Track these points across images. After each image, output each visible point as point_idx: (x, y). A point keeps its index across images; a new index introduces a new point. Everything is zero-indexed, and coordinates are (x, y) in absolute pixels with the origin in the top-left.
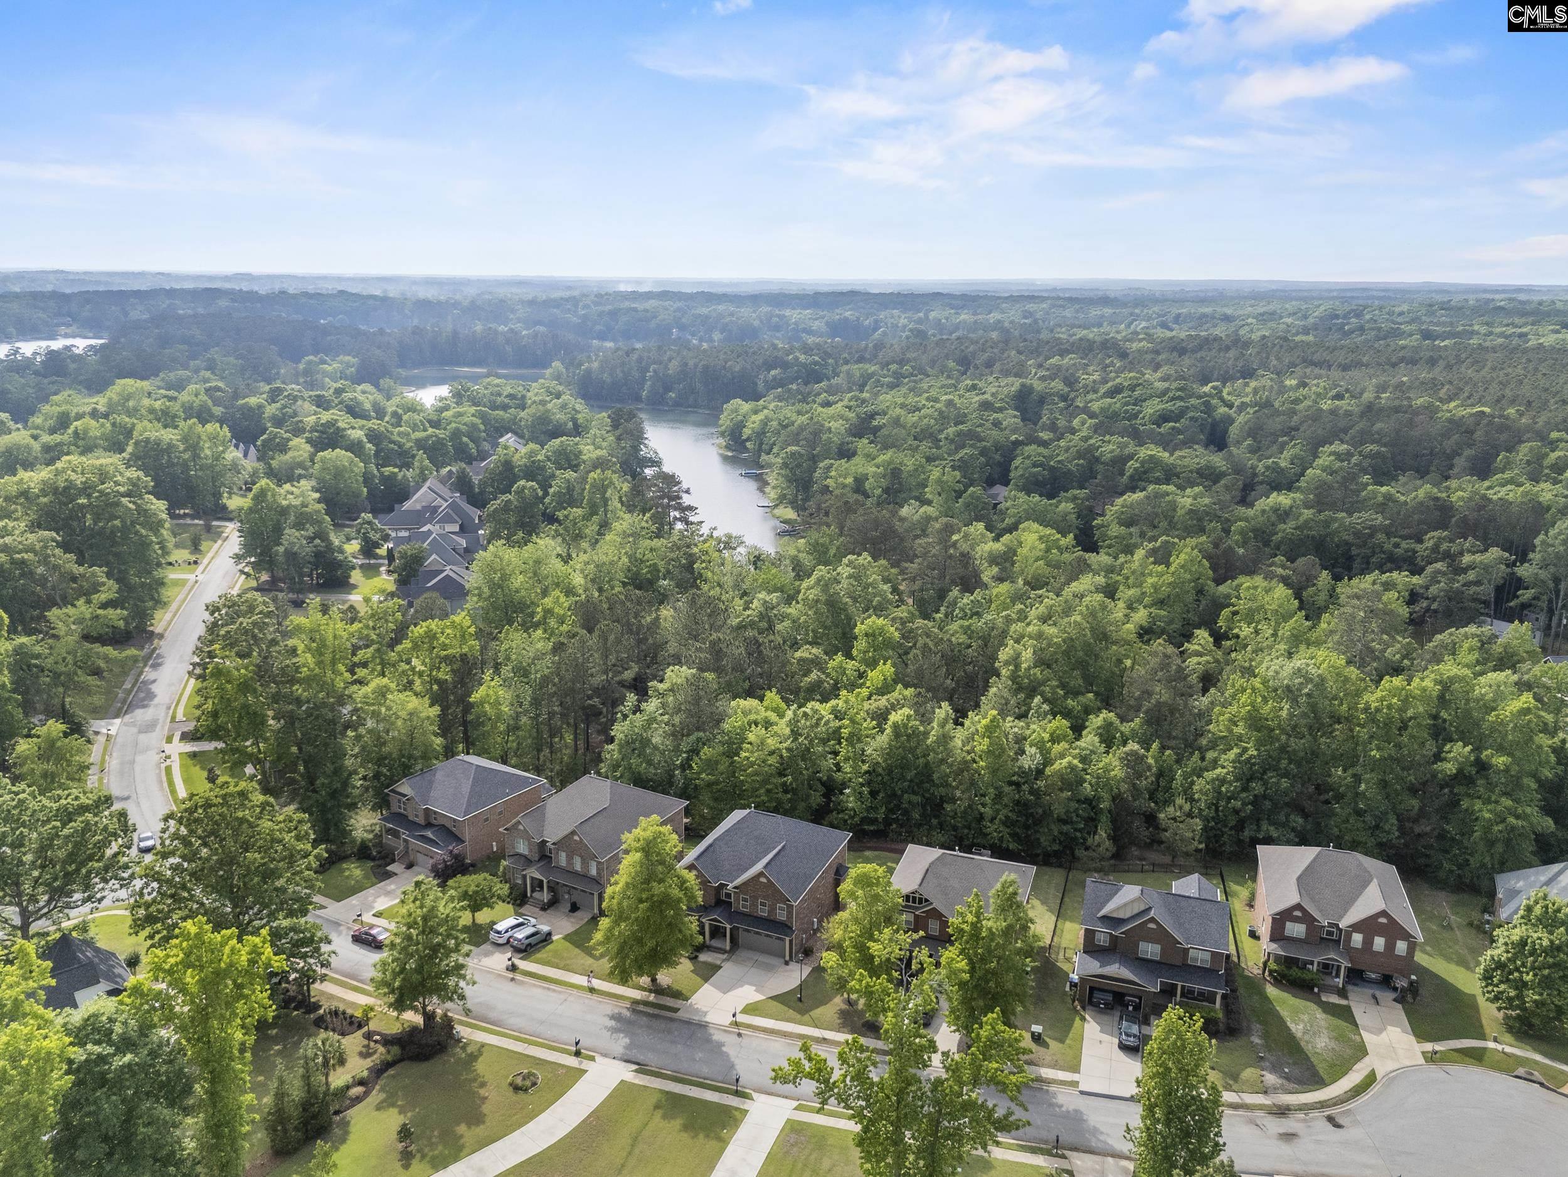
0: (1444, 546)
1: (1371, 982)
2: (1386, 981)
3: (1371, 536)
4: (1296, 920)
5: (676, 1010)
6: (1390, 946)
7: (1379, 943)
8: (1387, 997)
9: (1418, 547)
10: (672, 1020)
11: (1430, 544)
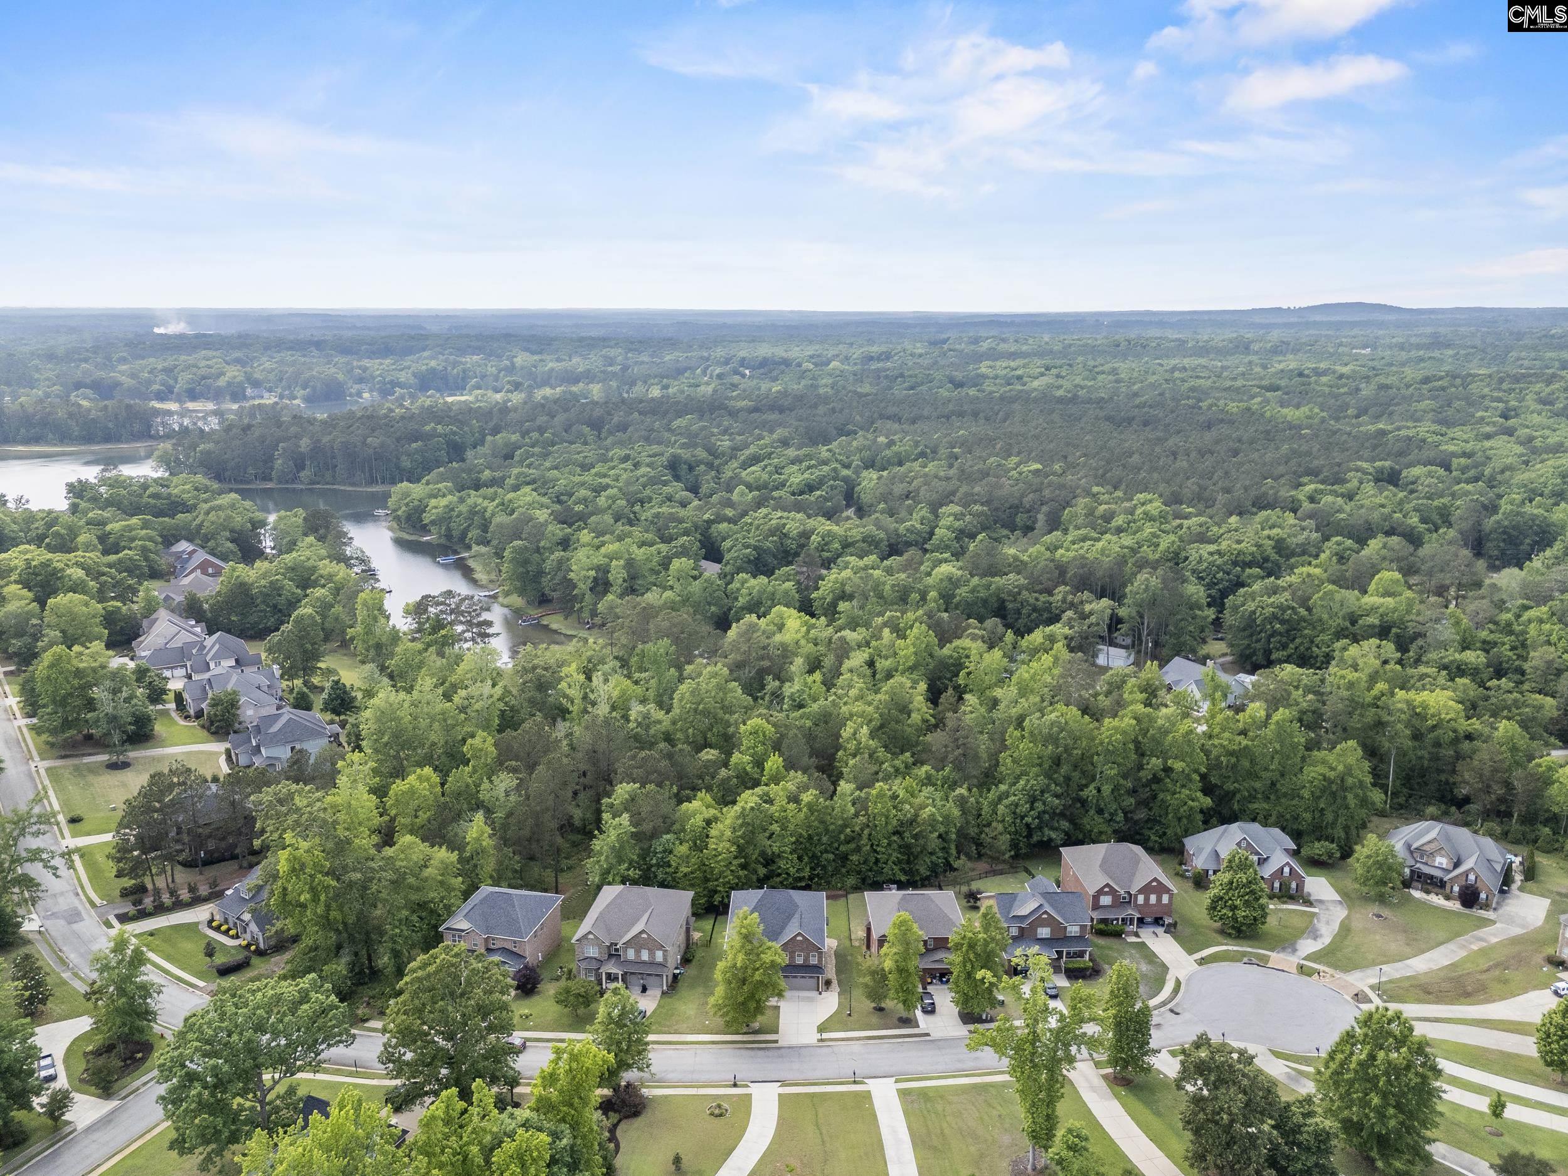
0: (1070, 597)
1: (1148, 924)
2: (1158, 921)
3: (1019, 593)
4: (1106, 894)
5: (776, 1042)
6: (1159, 899)
7: (1153, 899)
8: (1160, 930)
9: (1051, 599)
10: (779, 1048)
11: (1060, 597)
